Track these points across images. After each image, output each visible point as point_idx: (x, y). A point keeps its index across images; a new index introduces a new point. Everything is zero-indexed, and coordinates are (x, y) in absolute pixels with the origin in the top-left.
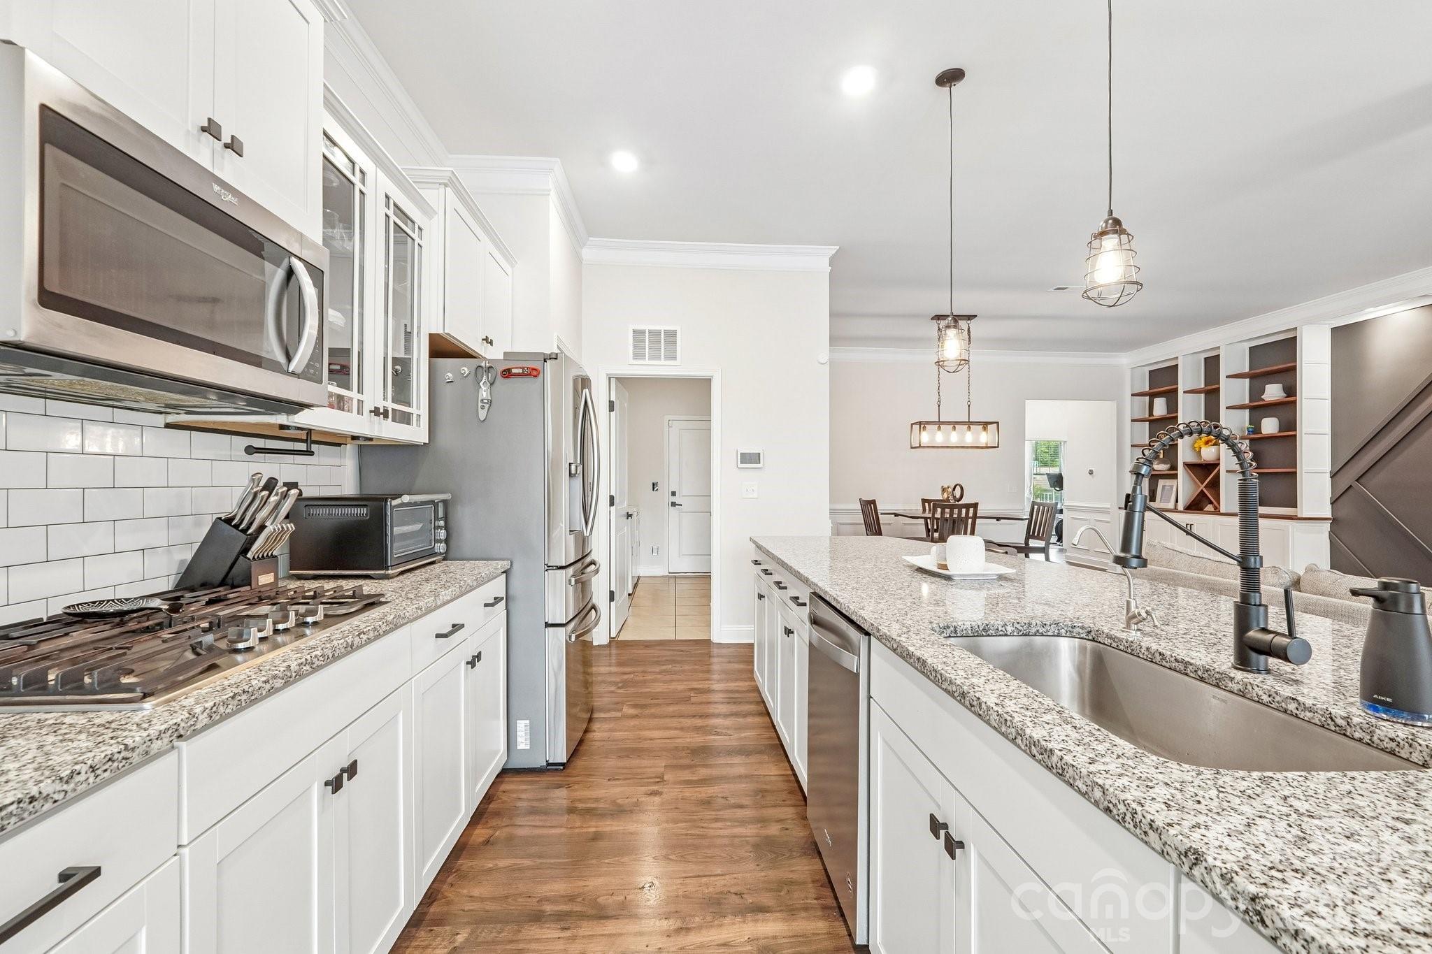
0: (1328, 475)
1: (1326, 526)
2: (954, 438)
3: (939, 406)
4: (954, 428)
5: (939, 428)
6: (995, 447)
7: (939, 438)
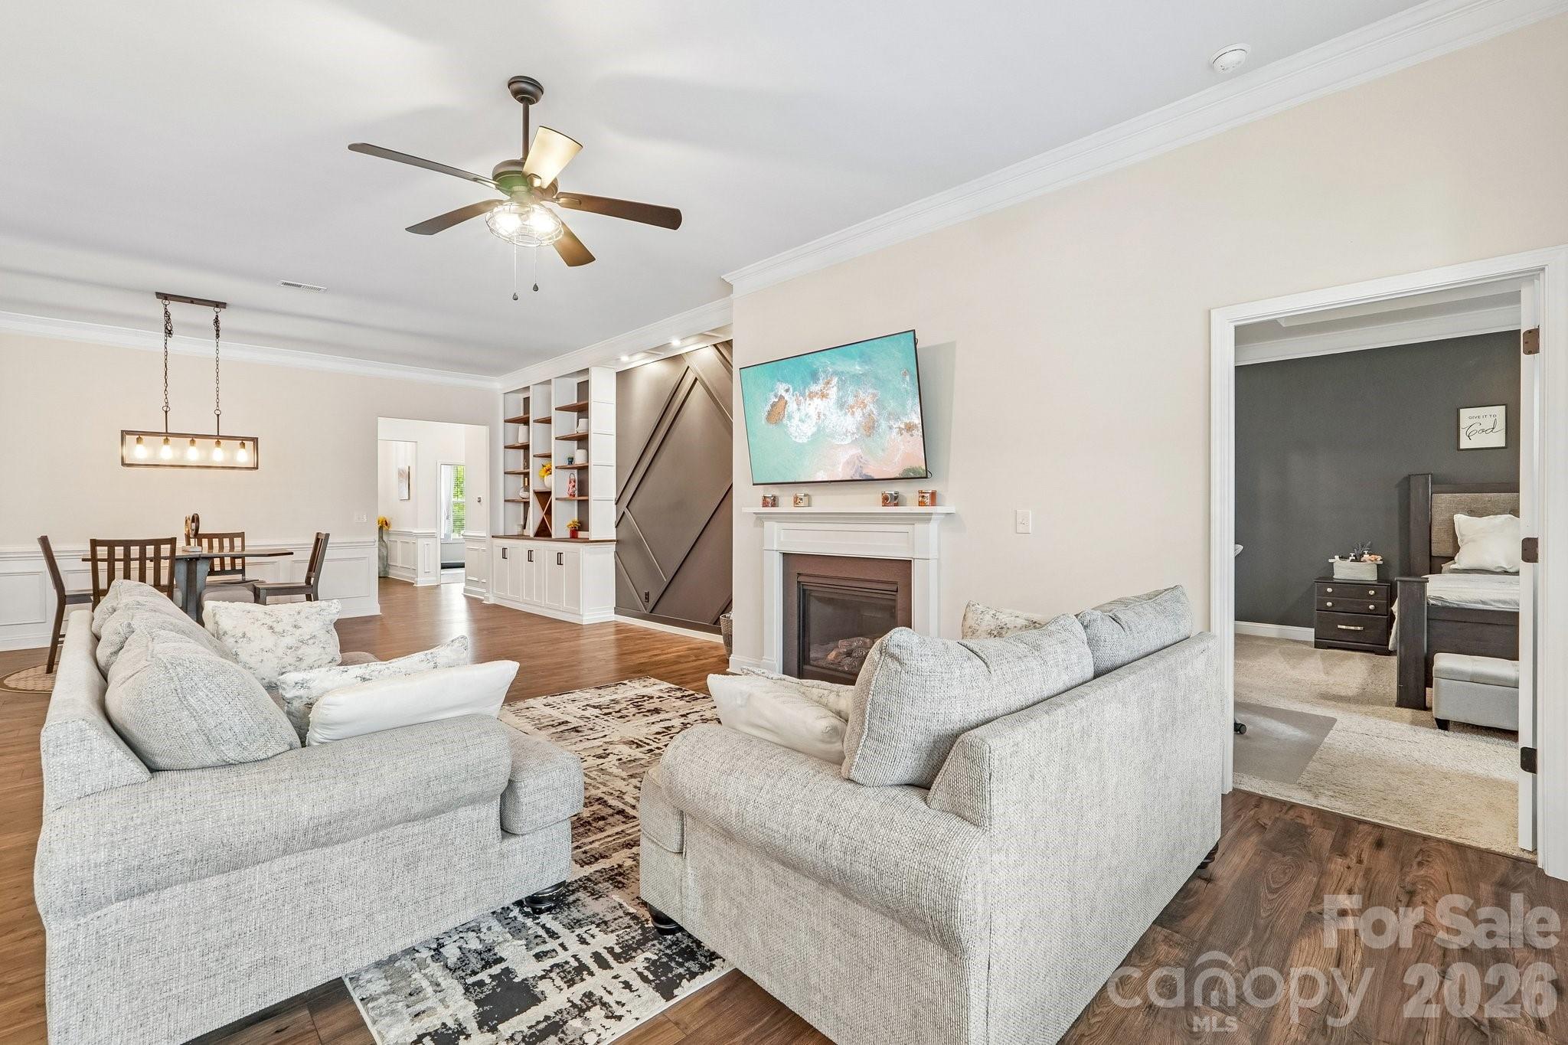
0: (614, 502)
1: (613, 547)
2: (193, 454)
3: (166, 412)
4: (193, 442)
5: (166, 441)
6: (254, 468)
7: (167, 453)
